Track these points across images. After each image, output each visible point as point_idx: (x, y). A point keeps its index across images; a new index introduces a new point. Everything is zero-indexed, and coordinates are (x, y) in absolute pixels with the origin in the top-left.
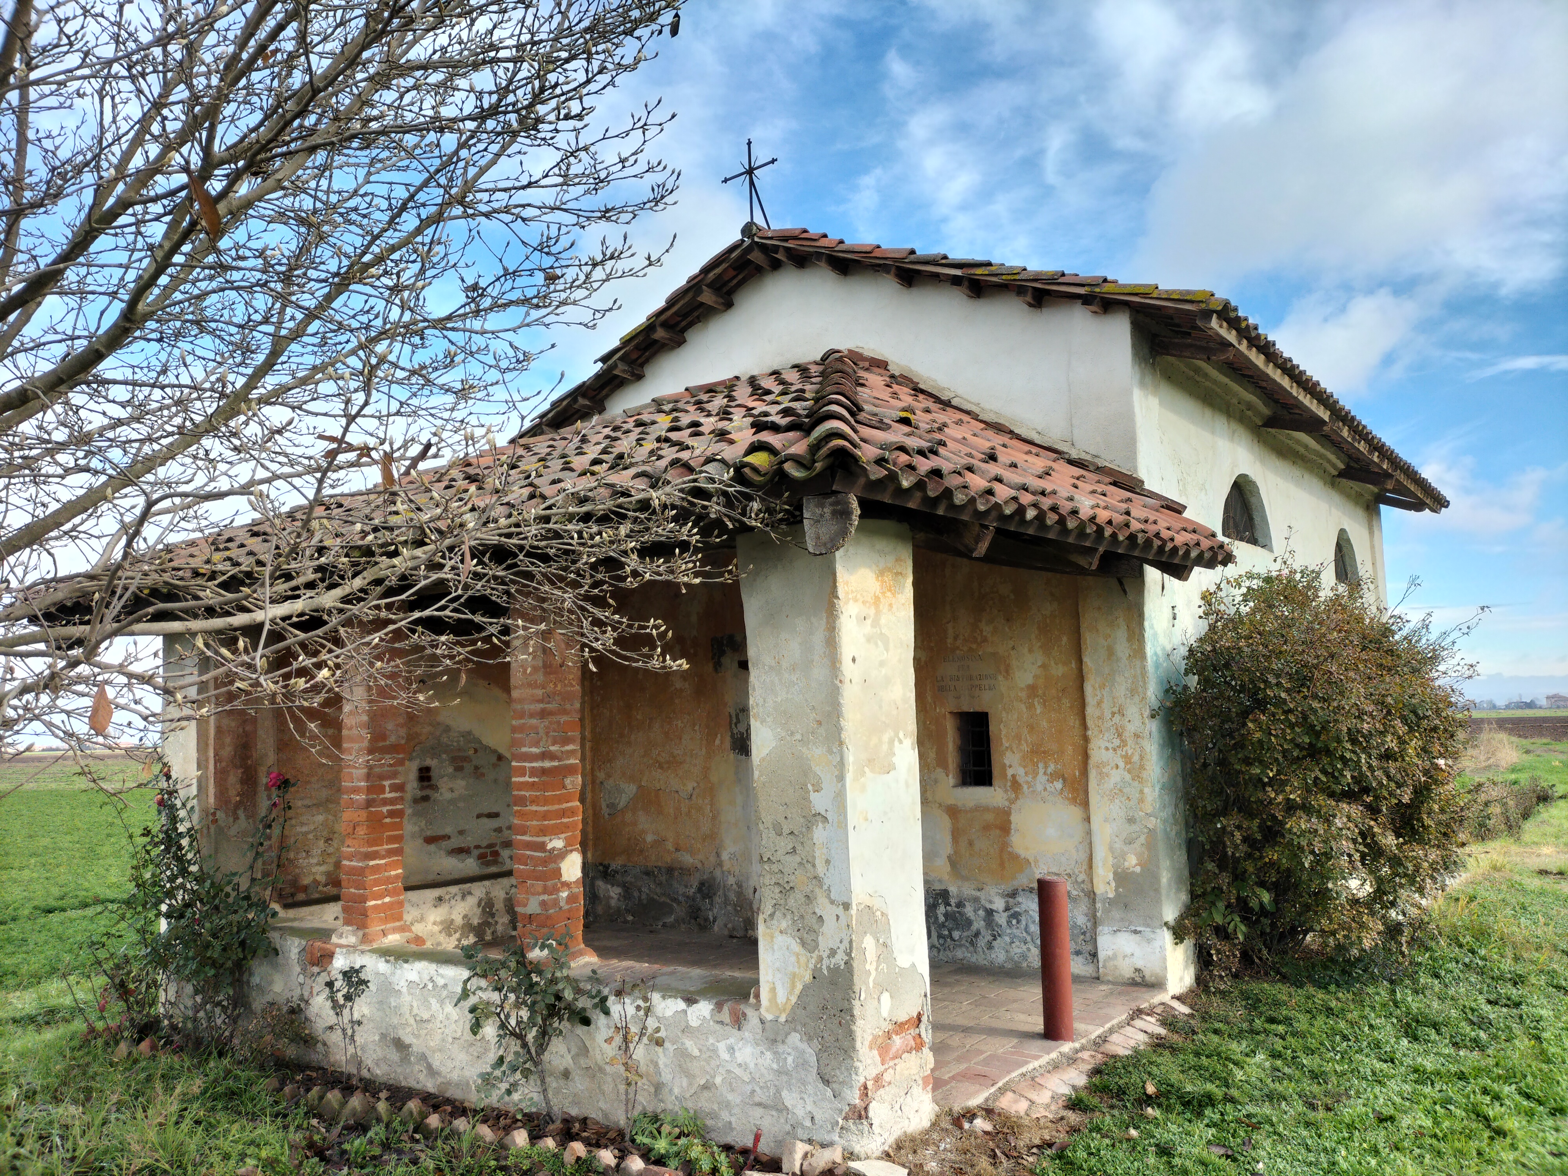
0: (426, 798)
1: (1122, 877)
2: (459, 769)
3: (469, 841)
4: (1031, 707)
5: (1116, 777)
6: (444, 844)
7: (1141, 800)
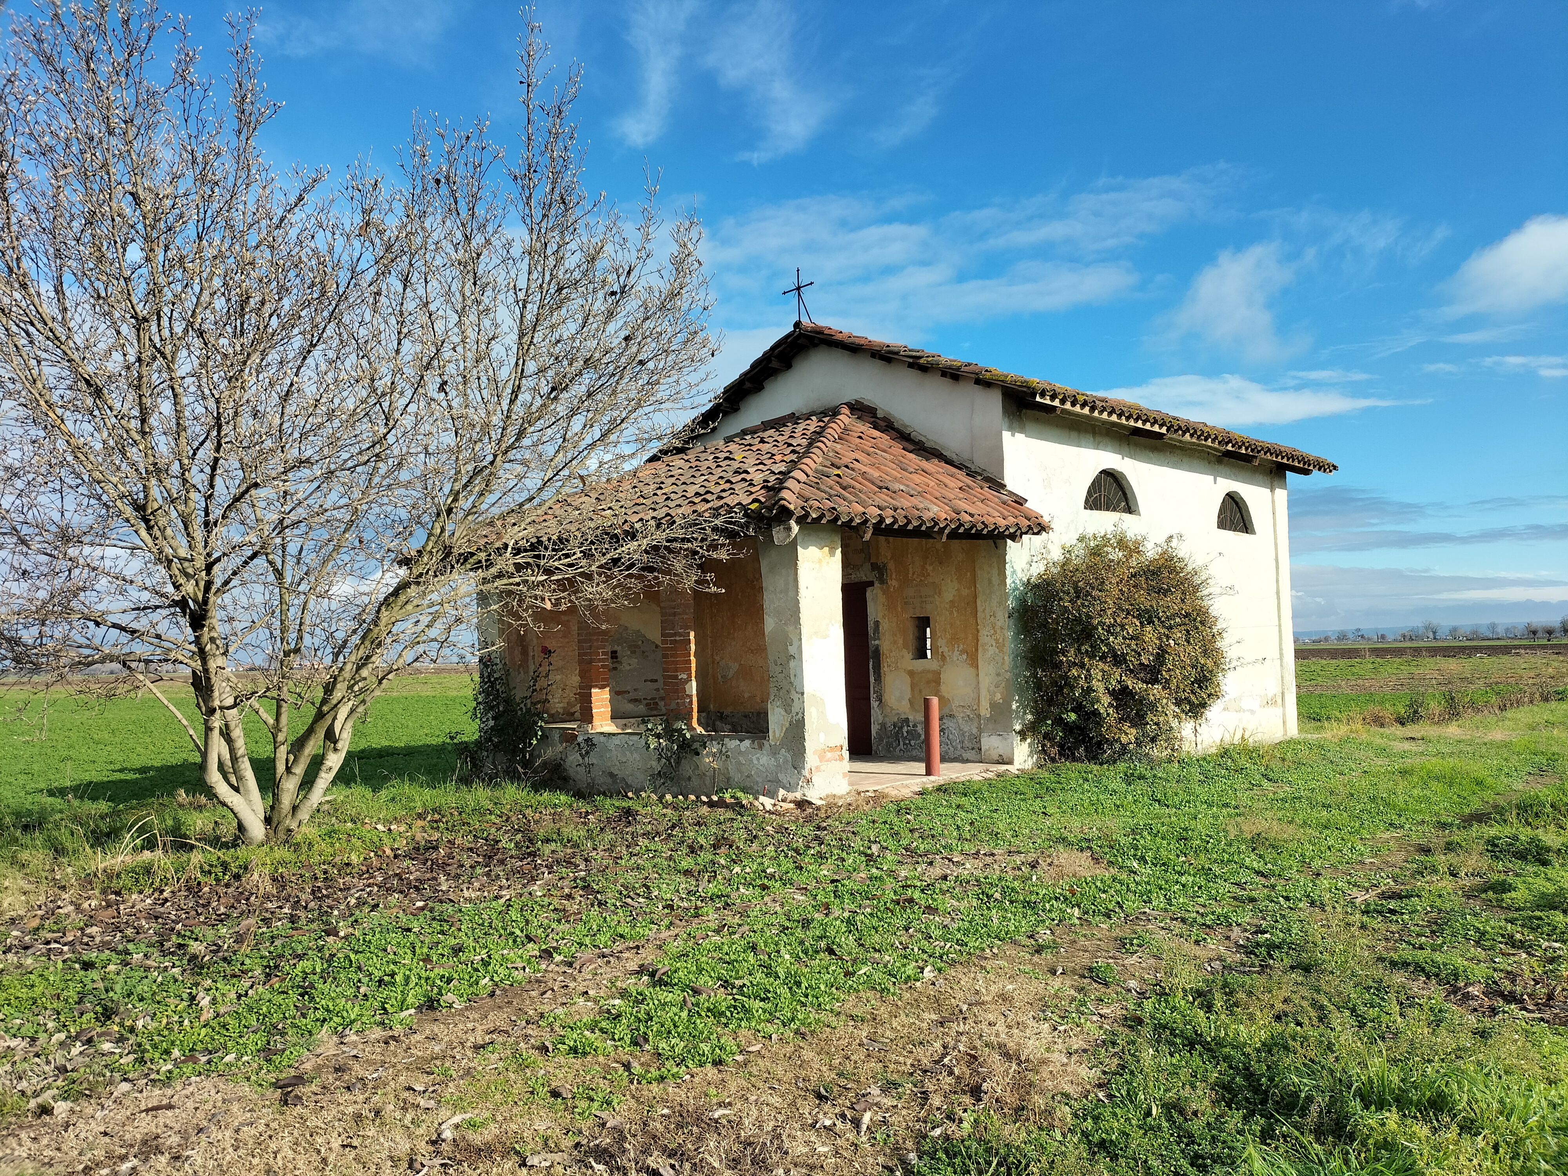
0: (615, 669)
1: (993, 706)
2: (633, 652)
3: (640, 695)
4: (951, 613)
5: (992, 650)
6: (626, 696)
7: (1003, 664)
